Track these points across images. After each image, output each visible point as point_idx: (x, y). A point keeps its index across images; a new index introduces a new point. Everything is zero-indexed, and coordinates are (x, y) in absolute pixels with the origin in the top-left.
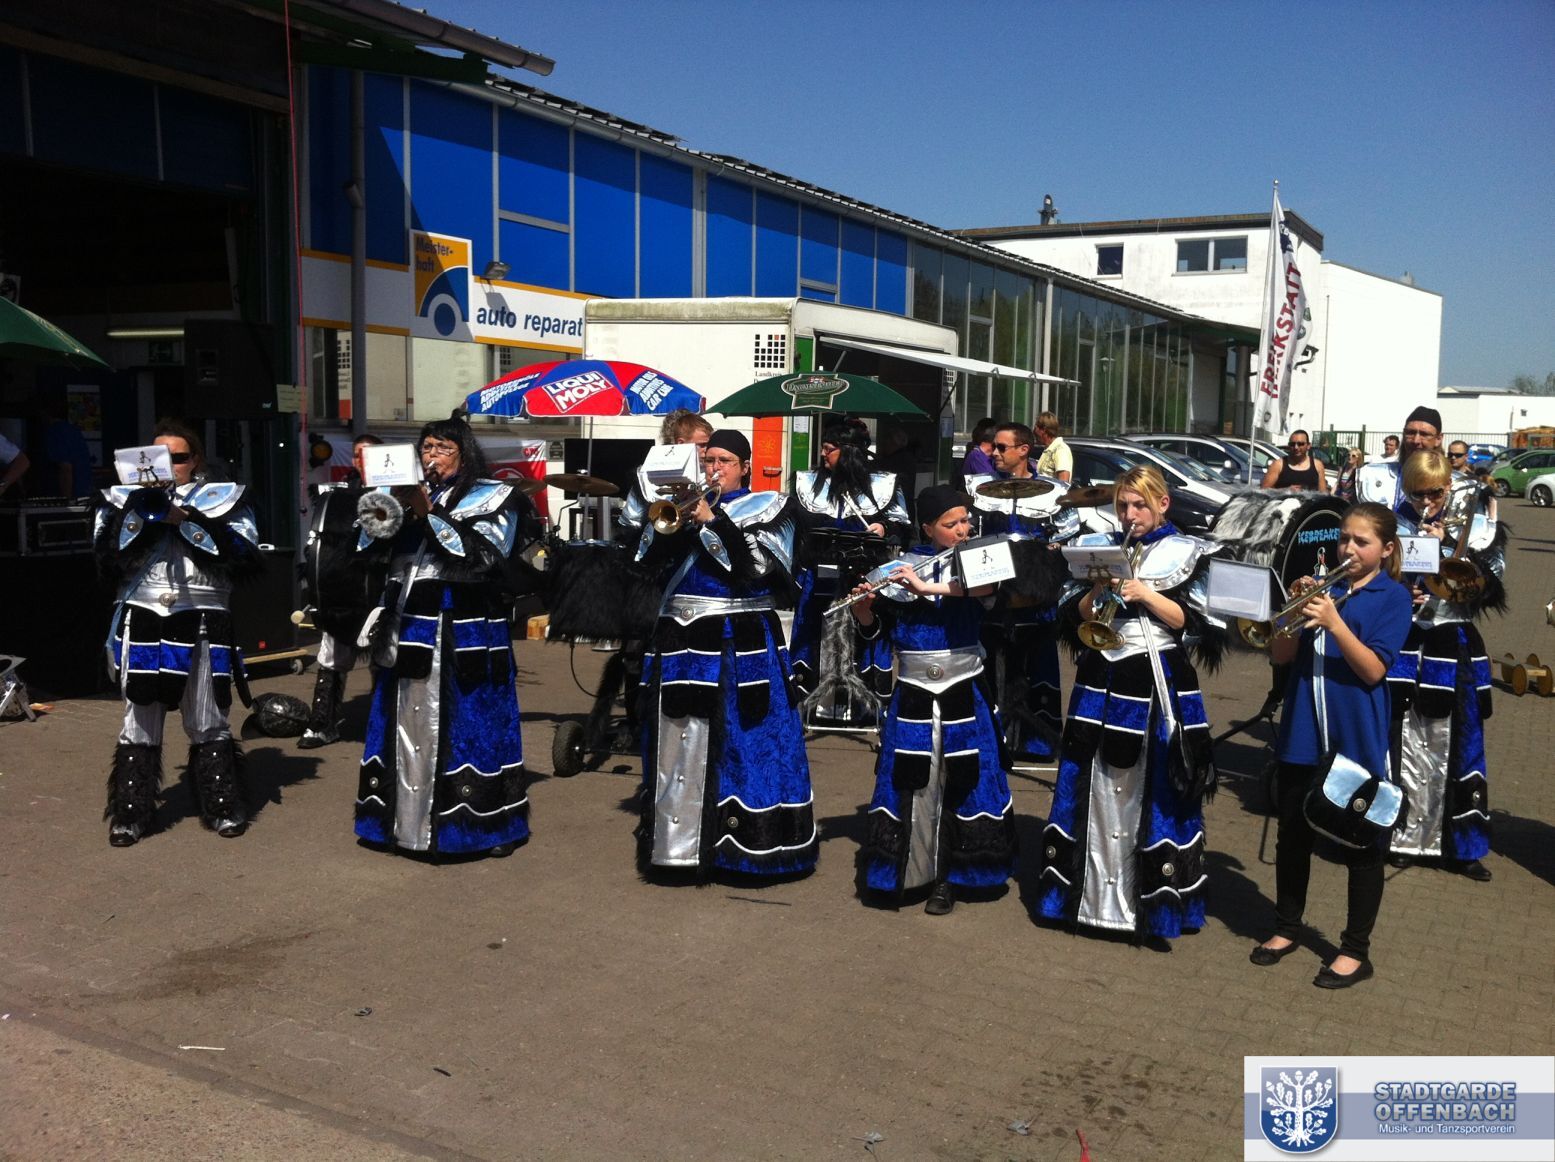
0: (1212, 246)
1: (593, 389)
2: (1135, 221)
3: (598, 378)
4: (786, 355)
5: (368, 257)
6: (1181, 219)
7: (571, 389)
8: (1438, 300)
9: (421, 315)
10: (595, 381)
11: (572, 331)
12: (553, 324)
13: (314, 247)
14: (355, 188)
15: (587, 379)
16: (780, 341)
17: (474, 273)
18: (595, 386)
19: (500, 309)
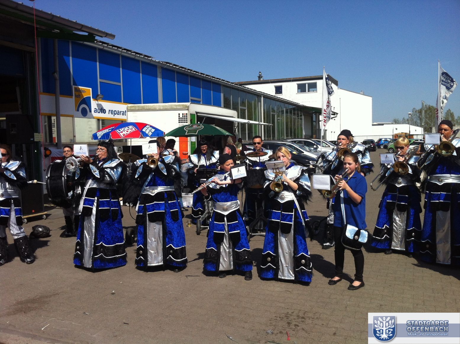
0: (307, 85)
1: (131, 131)
2: (285, 79)
3: (132, 127)
4: (188, 119)
5: (60, 94)
6: (298, 78)
7: (124, 131)
8: (371, 98)
9: (77, 111)
10: (132, 128)
11: (123, 114)
12: (117, 112)
13: (44, 92)
14: (56, 73)
15: (129, 128)
16: (186, 115)
17: (92, 98)
18: (132, 130)
19: (101, 108)
